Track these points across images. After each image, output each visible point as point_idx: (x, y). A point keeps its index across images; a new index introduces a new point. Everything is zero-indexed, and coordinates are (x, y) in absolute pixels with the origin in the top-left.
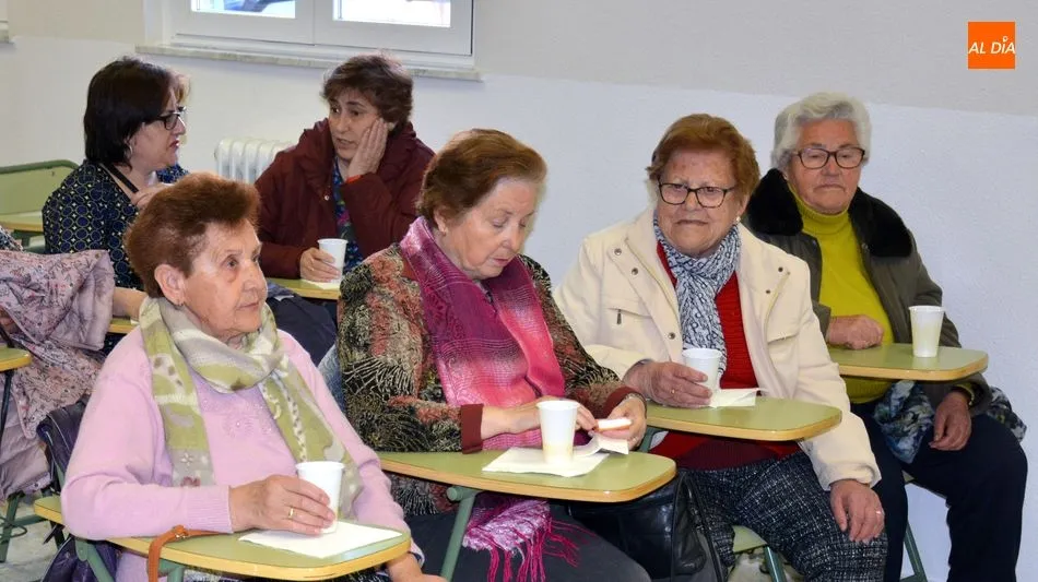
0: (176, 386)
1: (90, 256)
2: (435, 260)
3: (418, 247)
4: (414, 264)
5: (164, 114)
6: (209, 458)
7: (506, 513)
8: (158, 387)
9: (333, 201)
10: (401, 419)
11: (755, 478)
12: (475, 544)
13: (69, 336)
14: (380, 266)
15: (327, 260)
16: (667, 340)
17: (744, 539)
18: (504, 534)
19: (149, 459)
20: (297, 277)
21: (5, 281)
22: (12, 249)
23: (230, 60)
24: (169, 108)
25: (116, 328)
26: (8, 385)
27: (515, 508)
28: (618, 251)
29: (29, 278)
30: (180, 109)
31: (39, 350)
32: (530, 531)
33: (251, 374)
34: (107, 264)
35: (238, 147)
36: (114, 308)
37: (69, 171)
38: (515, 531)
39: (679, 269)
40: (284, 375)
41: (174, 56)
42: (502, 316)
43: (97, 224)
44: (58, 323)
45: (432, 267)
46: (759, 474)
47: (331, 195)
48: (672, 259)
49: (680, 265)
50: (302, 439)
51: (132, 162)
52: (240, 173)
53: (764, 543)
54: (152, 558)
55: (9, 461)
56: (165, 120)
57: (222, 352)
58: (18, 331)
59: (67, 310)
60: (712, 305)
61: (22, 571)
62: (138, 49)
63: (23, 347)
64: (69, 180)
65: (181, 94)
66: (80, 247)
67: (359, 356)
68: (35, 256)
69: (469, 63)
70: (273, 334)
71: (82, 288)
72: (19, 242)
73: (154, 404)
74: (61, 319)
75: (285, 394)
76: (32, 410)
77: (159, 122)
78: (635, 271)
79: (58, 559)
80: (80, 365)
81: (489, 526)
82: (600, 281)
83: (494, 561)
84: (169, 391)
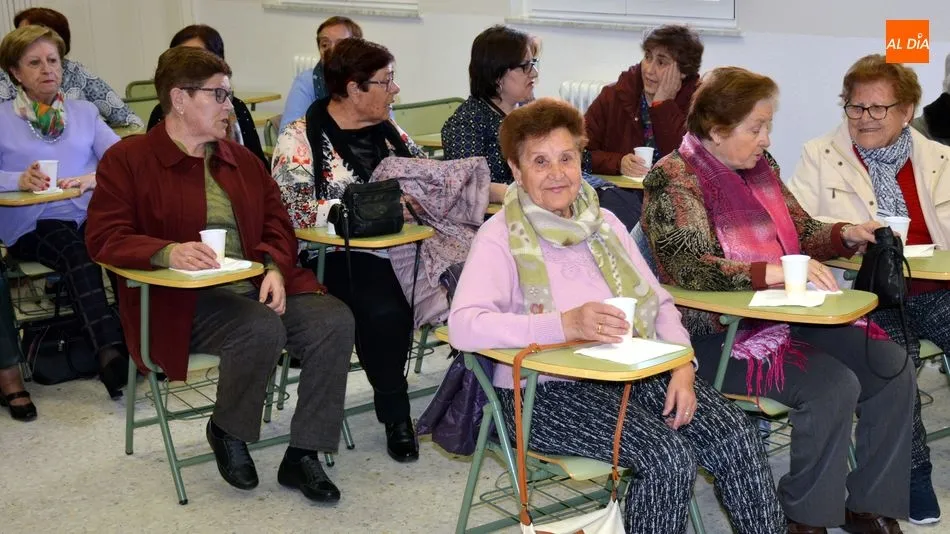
0: (525, 242)
1: (473, 160)
2: (706, 159)
3: (692, 151)
4: (690, 162)
5: (523, 63)
6: (549, 290)
7: (760, 334)
8: (514, 243)
9: (641, 121)
10: (711, 271)
11: (933, 303)
12: (737, 355)
13: (460, 216)
14: (669, 166)
15: (640, 162)
16: (869, 206)
17: (927, 348)
18: (758, 348)
19: (508, 295)
20: (618, 173)
21: (415, 179)
22: (421, 158)
23: (569, 27)
24: (526, 59)
25: (490, 211)
26: (418, 251)
27: (765, 331)
28: (827, 151)
29: (431, 177)
30: (535, 60)
31: (440, 226)
32: (775, 347)
33: (576, 235)
34: (485, 166)
35: (575, 85)
36: (490, 197)
37: (459, 104)
38: (765, 346)
39: (869, 160)
40: (605, 237)
41: (531, 25)
42: (755, 194)
43: (479, 139)
44: (452, 207)
45: (704, 164)
46: (935, 300)
47: (640, 116)
48: (862, 153)
49: (869, 157)
50: (619, 281)
51: (502, 96)
52: (577, 103)
53: (941, 351)
54: (516, 365)
55: (421, 302)
56: (524, 67)
57: (556, 221)
58: (425, 213)
59: (458, 198)
60: (894, 181)
61: (431, 378)
62: (507, 21)
63: (429, 225)
64: (460, 110)
65: (535, 50)
66: (467, 155)
67: (668, 229)
68: (436, 161)
69: (733, 24)
70: (596, 210)
71: (468, 182)
72: (427, 154)
73: (510, 255)
74: (454, 204)
75: (607, 251)
76: (435, 267)
77: (520, 69)
78: (840, 164)
79: (452, 367)
80: (467, 236)
81: (747, 342)
82: (819, 170)
83: (750, 368)
84: (520, 245)
